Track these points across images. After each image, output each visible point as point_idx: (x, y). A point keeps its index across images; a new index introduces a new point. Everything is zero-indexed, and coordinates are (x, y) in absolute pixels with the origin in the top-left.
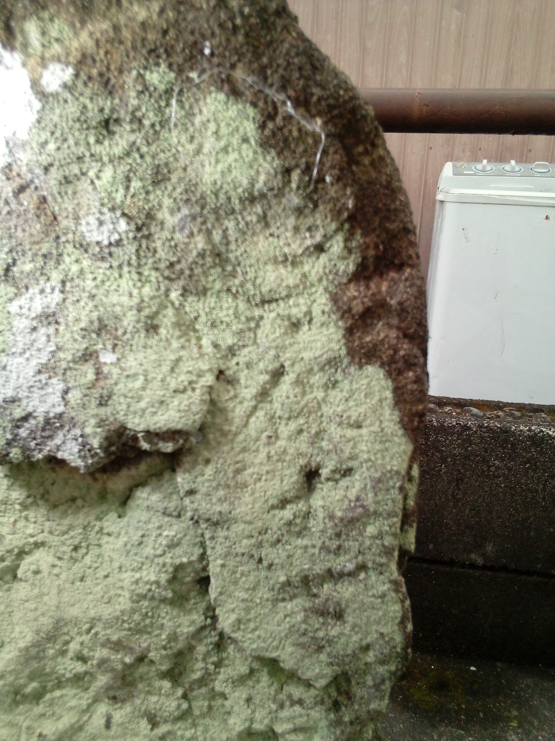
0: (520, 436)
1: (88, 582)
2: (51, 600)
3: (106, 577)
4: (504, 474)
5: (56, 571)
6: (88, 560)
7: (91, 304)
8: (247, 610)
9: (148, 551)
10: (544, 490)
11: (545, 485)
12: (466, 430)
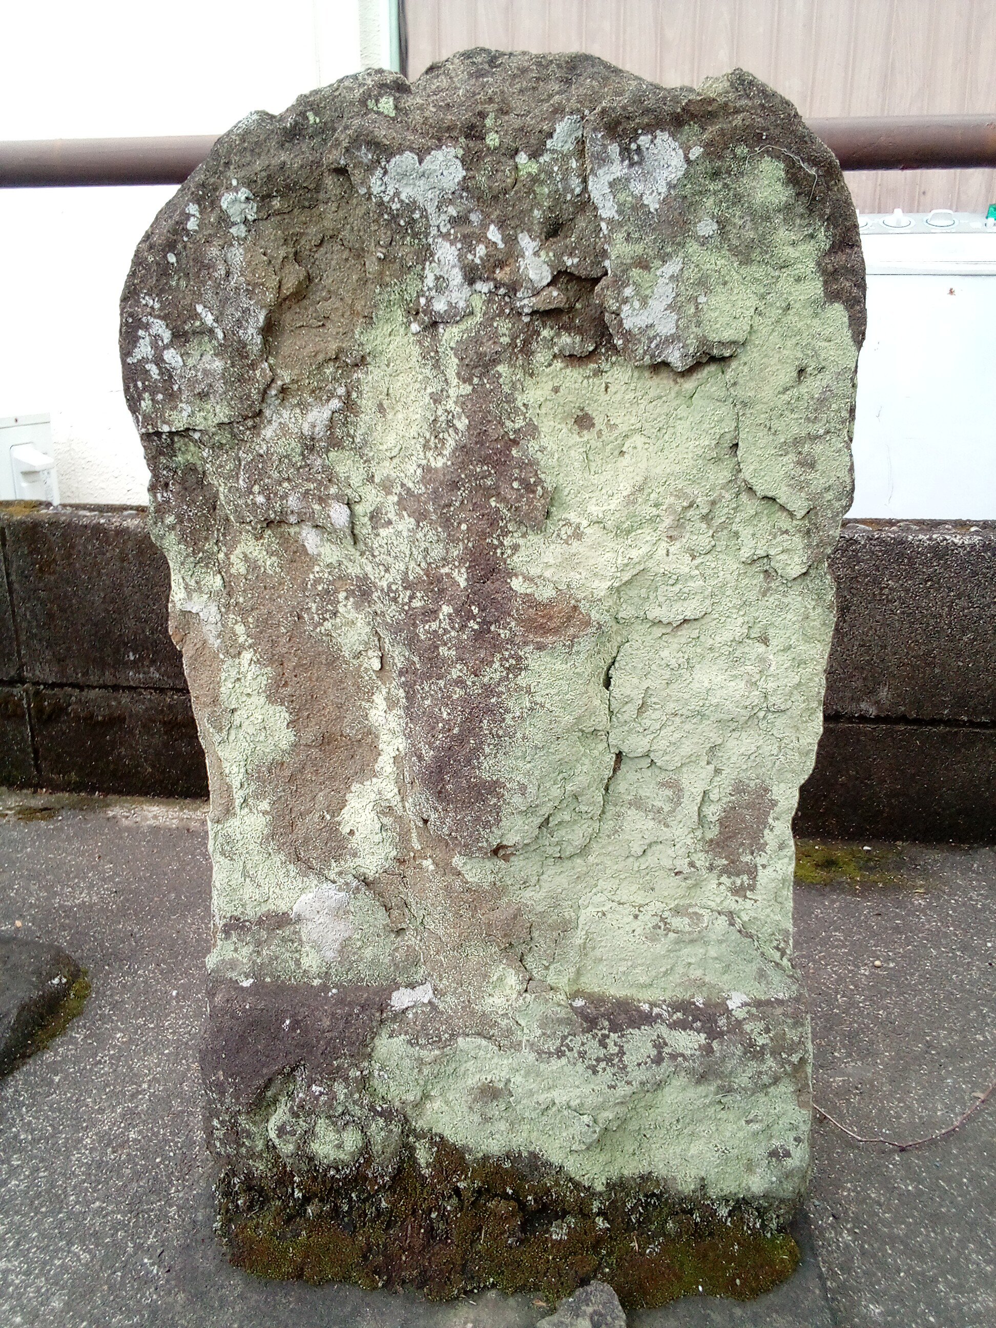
0: (918, 547)
1: (666, 452)
2: (643, 465)
3: (677, 447)
4: (900, 598)
5: (647, 446)
6: (666, 437)
7: (696, 270)
8: (761, 462)
9: (705, 426)
10: (949, 614)
11: (950, 607)
12: (852, 544)
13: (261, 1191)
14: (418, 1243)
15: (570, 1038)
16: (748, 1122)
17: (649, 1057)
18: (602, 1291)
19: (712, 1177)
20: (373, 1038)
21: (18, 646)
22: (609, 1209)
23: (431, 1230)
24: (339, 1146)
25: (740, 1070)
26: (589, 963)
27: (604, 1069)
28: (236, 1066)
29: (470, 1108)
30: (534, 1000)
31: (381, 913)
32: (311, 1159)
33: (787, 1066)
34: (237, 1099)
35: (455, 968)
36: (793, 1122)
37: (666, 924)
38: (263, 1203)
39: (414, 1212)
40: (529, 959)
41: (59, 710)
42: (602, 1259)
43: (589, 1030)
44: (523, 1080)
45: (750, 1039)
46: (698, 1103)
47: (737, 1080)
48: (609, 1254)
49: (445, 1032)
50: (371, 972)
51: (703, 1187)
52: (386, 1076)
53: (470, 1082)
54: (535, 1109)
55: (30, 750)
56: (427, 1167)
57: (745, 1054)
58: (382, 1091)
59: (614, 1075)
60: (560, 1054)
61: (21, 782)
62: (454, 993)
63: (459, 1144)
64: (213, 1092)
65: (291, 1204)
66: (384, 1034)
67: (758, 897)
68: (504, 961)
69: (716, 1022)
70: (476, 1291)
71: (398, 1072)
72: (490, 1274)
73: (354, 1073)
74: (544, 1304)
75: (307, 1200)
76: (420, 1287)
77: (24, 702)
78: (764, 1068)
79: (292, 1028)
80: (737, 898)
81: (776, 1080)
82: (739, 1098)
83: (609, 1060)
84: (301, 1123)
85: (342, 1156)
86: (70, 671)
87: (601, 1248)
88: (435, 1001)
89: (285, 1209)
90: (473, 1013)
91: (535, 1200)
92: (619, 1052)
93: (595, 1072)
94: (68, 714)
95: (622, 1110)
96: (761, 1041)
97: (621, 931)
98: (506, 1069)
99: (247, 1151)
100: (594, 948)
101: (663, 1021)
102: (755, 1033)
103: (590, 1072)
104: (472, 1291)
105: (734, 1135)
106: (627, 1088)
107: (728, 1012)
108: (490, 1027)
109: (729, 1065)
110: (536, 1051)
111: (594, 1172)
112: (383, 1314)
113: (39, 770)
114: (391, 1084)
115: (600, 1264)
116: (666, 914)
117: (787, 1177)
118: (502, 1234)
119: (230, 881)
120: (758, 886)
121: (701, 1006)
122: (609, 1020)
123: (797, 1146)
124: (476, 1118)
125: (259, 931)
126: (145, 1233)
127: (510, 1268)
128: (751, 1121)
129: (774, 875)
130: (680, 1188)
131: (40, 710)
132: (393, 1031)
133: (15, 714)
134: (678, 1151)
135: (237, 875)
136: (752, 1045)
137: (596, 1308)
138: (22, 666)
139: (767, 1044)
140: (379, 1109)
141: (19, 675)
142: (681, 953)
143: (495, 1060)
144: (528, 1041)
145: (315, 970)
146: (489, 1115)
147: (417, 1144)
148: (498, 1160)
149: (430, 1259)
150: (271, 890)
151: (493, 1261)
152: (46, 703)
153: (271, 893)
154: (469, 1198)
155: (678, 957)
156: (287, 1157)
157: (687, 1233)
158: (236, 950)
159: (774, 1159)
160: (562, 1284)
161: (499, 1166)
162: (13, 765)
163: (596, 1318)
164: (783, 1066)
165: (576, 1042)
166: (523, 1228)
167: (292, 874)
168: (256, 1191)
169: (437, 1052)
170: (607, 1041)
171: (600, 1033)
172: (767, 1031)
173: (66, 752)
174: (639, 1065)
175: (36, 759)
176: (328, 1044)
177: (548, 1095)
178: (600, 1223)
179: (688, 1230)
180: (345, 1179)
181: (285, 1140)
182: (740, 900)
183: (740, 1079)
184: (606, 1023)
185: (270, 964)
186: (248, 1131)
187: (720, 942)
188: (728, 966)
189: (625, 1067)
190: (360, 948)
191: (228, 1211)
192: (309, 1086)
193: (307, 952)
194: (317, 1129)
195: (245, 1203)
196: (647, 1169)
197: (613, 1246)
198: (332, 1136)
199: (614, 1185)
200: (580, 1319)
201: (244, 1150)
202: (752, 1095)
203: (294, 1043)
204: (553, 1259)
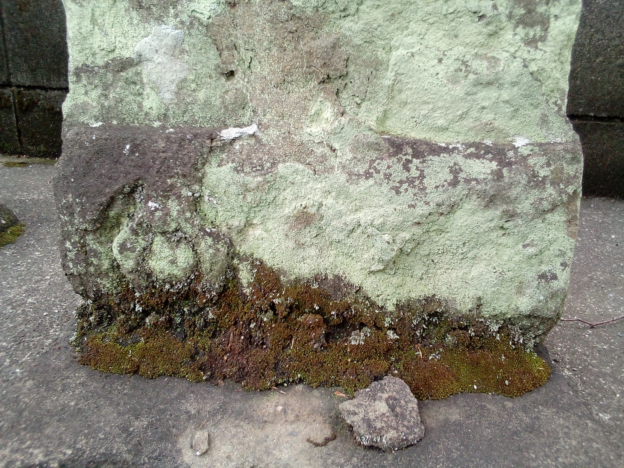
13: (110, 309)
14: (238, 347)
15: (378, 161)
16: (524, 246)
17: (446, 181)
18: (395, 383)
19: (487, 298)
20: (204, 164)
21: (8, 61)
22: (397, 325)
23: (249, 338)
24: (173, 262)
25: (523, 197)
26: (395, 106)
27: (406, 190)
28: (83, 187)
29: (286, 235)
30: (349, 123)
31: (213, 53)
32: (149, 275)
33: (564, 195)
34: (84, 218)
35: (278, 102)
36: (561, 249)
37: (467, 66)
38: (111, 320)
39: (236, 323)
40: (344, 95)
41: (33, 104)
42: (391, 364)
43: (395, 154)
44: (334, 202)
45: (533, 170)
46: (484, 226)
47: (520, 206)
48: (397, 361)
49: (267, 161)
50: (204, 115)
51: (479, 306)
52: (215, 202)
53: (287, 211)
54: (343, 230)
55: (15, 130)
56: (248, 287)
57: (529, 182)
58: (211, 215)
59: (415, 195)
60: (368, 175)
61: (11, 151)
62: (276, 125)
63: (275, 268)
64: (64, 215)
65: (133, 317)
66: (214, 161)
67: (548, 49)
68: (322, 95)
69: (505, 155)
70: (286, 385)
71: (225, 198)
72: (297, 371)
73: (186, 192)
74: (344, 395)
75: (146, 313)
76: (238, 382)
77: (11, 98)
78: (545, 195)
79: (132, 152)
80: (529, 49)
81: (554, 208)
82: (520, 222)
83: (411, 181)
84: (140, 240)
85: (175, 272)
86: (39, 78)
87: (391, 356)
88: (259, 134)
89: (127, 321)
90: (292, 143)
91: (337, 315)
92: (420, 175)
93: (398, 192)
94: (38, 107)
95: (418, 230)
96: (542, 173)
97: (426, 74)
98: (319, 194)
99: (96, 270)
100: (400, 91)
101: (459, 152)
102: (538, 166)
103: (394, 192)
104: (282, 384)
105: (510, 259)
106: (425, 207)
107: (515, 149)
108: (307, 155)
109: (514, 192)
110: (347, 173)
111: (387, 293)
112: (205, 398)
113: (21, 143)
114: (220, 209)
115: (390, 368)
116: (468, 57)
117: (553, 297)
118: (309, 341)
119: (80, 28)
120: (549, 38)
121: (491, 145)
122: (412, 148)
123: (563, 270)
124: (291, 244)
125: (106, 74)
126: (22, 354)
127: (315, 368)
128: (528, 245)
129: (563, 27)
130: (459, 308)
131: (21, 103)
132: (222, 160)
133: (6, 107)
134: (460, 274)
135: (87, 23)
136: (535, 175)
137: (390, 394)
138: (10, 74)
139: (547, 176)
140: (209, 231)
141: (8, 80)
142: (477, 96)
143: (310, 185)
144: (341, 163)
145: (154, 113)
146: (302, 241)
147: (240, 266)
148: (308, 282)
149: (247, 359)
150: (118, 39)
151: (301, 361)
152: (25, 99)
153: (117, 43)
154: (282, 311)
155: (474, 101)
156: (129, 272)
157: (463, 344)
158: (86, 93)
159: (543, 281)
160: (359, 380)
161: (308, 287)
162: (5, 140)
163: (391, 402)
164: (560, 196)
165: (383, 166)
166: (327, 336)
167: (135, 22)
168: (105, 309)
169: (260, 179)
170: (410, 165)
171: (404, 158)
172: (548, 164)
173: (37, 132)
174: (437, 187)
175: (19, 136)
176: (163, 163)
177: (355, 217)
178: (391, 335)
179: (464, 342)
180: (178, 293)
181: (126, 256)
182: (532, 50)
183: (523, 205)
184: (410, 151)
185: (116, 106)
186: (95, 251)
187: (514, 84)
188: (516, 110)
189: (425, 189)
190: (194, 91)
191: (82, 328)
192: (147, 202)
193: (148, 94)
194: (154, 247)
195: (95, 319)
196: (432, 292)
197: (401, 355)
198: (167, 252)
199: (403, 306)
200: (377, 402)
201: (92, 269)
202: (532, 219)
203: (133, 164)
204: (352, 361)
